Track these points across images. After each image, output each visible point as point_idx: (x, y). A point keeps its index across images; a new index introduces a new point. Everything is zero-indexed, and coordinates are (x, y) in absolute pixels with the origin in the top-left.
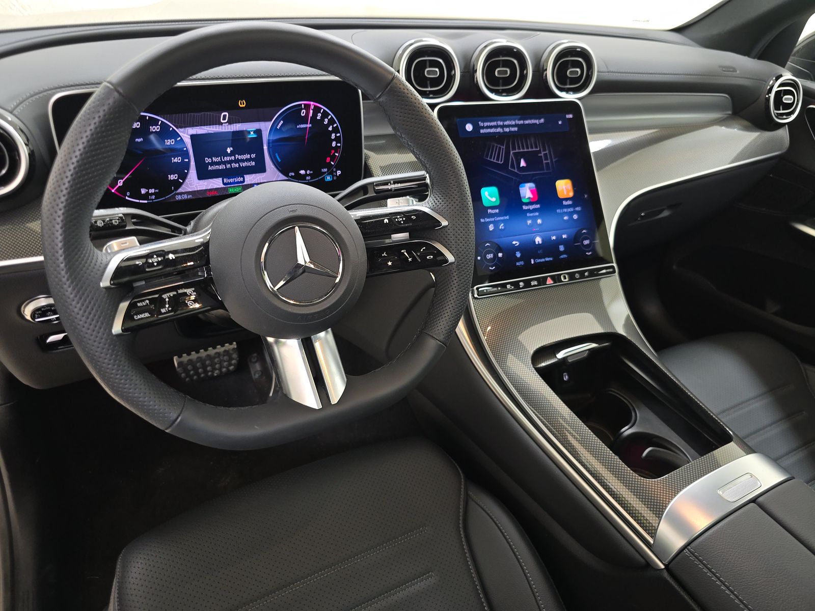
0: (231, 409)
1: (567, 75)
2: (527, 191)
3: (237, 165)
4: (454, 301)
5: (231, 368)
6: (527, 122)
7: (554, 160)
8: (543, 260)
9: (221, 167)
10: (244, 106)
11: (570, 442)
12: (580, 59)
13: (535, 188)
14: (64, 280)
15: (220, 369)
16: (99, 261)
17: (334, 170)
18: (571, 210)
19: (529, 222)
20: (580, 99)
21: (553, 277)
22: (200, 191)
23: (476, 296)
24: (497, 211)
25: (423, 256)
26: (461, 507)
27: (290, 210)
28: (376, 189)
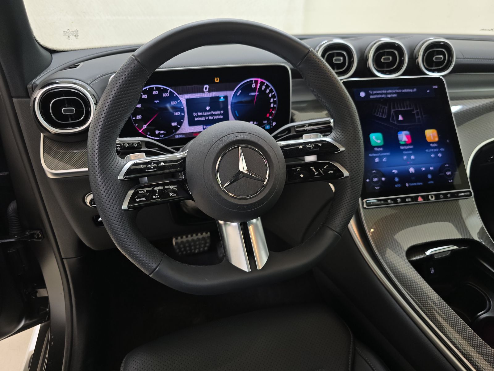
0: (192, 266)
1: (433, 61)
2: (403, 137)
3: (212, 118)
4: (347, 204)
5: (206, 248)
6: (404, 91)
7: (423, 116)
8: (415, 184)
9: (203, 119)
10: (218, 81)
11: (437, 318)
12: (443, 50)
13: (409, 135)
14: (97, 173)
15: (199, 248)
16: (119, 164)
17: (271, 122)
18: (436, 150)
19: (405, 157)
20: (443, 76)
21: (423, 197)
22: (189, 133)
23: (365, 206)
24: (381, 149)
25: (326, 172)
26: (350, 358)
27: (236, 136)
28: (296, 130)
